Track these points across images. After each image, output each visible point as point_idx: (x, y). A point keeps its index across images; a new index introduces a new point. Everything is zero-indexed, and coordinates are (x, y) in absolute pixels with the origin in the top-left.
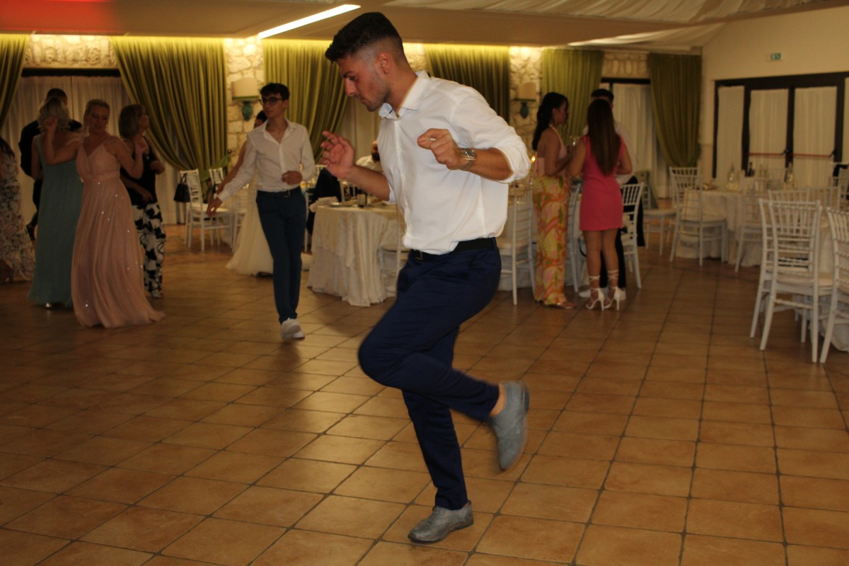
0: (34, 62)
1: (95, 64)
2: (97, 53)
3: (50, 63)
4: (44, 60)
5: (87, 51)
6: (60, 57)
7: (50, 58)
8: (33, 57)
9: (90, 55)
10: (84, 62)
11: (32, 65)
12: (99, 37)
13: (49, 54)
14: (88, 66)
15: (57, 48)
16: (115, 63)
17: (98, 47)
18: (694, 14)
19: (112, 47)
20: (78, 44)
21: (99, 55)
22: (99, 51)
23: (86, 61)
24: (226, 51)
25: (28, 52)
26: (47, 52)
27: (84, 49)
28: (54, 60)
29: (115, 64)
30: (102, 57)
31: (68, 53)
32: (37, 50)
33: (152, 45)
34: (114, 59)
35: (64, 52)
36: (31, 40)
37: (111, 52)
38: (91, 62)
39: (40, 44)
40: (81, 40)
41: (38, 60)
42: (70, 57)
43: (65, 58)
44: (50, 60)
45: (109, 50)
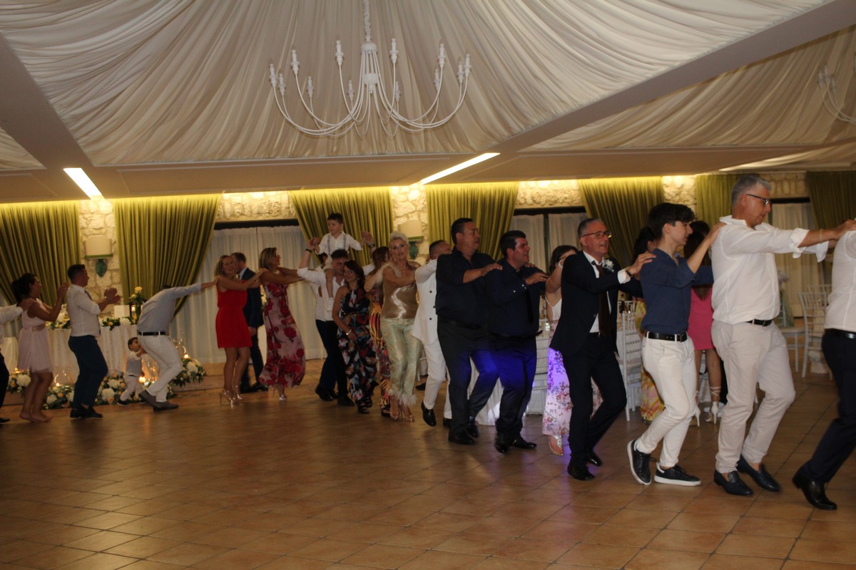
0: (225, 217)
1: (277, 216)
2: (279, 206)
3: (238, 217)
4: (233, 215)
5: (270, 205)
6: (247, 212)
7: (238, 212)
8: (224, 213)
9: (272, 208)
10: (268, 215)
11: (224, 220)
12: (279, 192)
13: (237, 209)
14: (271, 218)
15: (244, 204)
16: (294, 215)
17: (279, 201)
18: (826, 136)
19: (291, 201)
20: (262, 199)
21: (281, 208)
22: (280, 204)
23: (269, 213)
24: (392, 197)
25: (220, 209)
26: (236, 208)
27: (267, 204)
28: (242, 214)
30: (283, 209)
31: (253, 207)
32: (227, 207)
33: (326, 196)
34: (293, 210)
35: (250, 207)
36: (222, 198)
37: (291, 204)
38: (273, 214)
39: (229, 201)
40: (265, 195)
41: (228, 215)
42: (255, 211)
43: (251, 212)
44: (238, 214)
45: (289, 203)
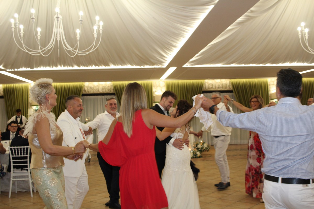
0: (206, 88)
1: (225, 89)
2: (226, 85)
3: (211, 89)
4: (209, 88)
5: (223, 85)
6: (214, 87)
7: (211, 87)
8: (206, 87)
9: (223, 86)
10: (221, 88)
11: (205, 90)
12: (226, 80)
13: (210, 86)
14: (223, 90)
15: (213, 84)
17: (226, 83)
19: (230, 83)
20: (219, 82)
21: (226, 86)
22: (226, 84)
23: (222, 88)
24: (268, 83)
25: (204, 86)
26: (210, 85)
27: (221, 84)
28: (212, 88)
29: (231, 88)
30: (227, 86)
31: (216, 85)
32: (207, 85)
33: (244, 82)
34: (231, 87)
35: (215, 85)
36: (205, 82)
38: (224, 88)
39: (208, 83)
40: (221, 81)
41: (207, 88)
42: (217, 87)
43: (215, 87)
44: (211, 88)
45: (230, 84)
